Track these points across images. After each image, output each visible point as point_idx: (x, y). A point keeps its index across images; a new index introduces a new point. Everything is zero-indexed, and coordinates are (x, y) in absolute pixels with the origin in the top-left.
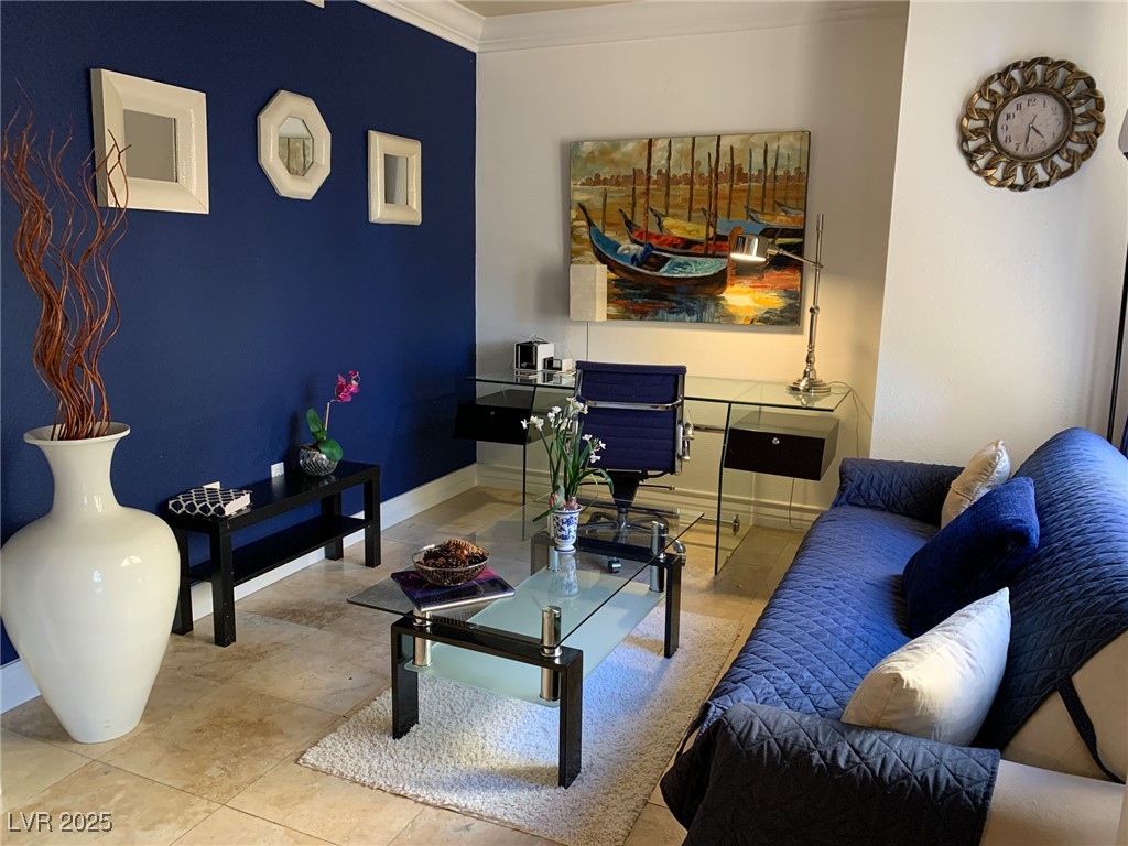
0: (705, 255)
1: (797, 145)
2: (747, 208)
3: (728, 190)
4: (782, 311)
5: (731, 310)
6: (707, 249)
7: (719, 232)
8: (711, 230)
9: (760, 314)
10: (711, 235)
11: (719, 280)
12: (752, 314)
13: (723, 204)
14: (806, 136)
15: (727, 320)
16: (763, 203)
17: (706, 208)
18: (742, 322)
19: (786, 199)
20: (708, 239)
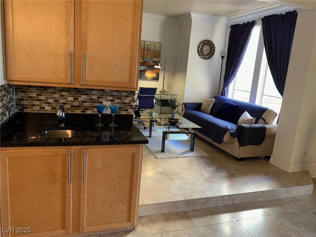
0: (142, 65)
1: (159, 45)
2: (150, 57)
3: (146, 53)
4: (156, 77)
5: (147, 77)
6: (142, 64)
7: (145, 61)
8: (143, 60)
9: (152, 78)
10: (143, 61)
11: (144, 71)
12: (151, 78)
13: (145, 56)
14: (160, 44)
15: (146, 79)
16: (153, 56)
17: (142, 56)
18: (149, 79)
19: (157, 55)
20: (143, 62)
